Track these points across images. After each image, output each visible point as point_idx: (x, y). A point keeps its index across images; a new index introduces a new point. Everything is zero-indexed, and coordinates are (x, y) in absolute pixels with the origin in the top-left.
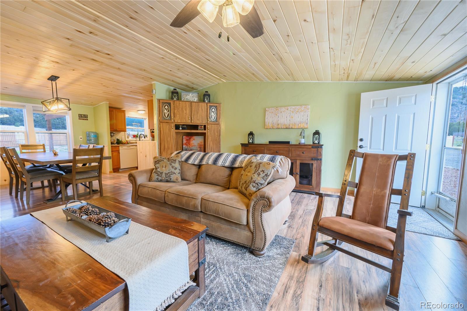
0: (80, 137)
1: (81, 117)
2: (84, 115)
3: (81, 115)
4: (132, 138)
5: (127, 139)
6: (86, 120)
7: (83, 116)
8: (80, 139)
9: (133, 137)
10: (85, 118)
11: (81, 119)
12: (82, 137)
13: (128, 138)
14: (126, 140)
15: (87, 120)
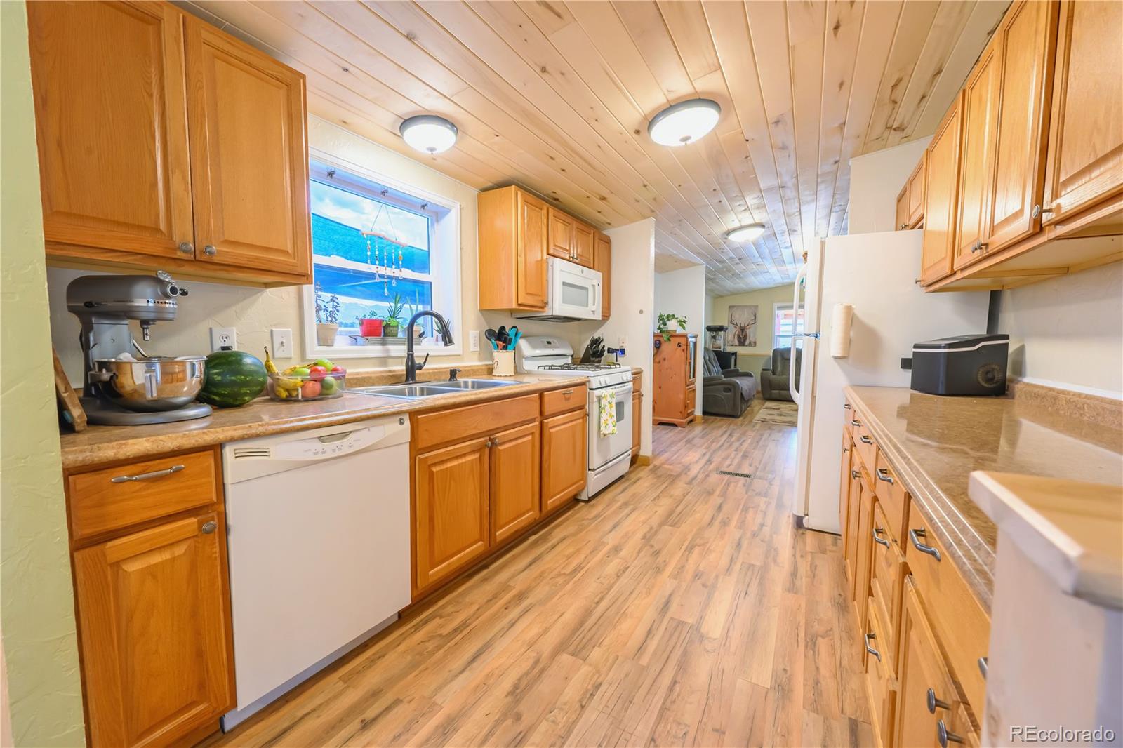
4: (354, 338)
5: (316, 352)
9: (358, 330)
13: (324, 340)
14: (310, 356)
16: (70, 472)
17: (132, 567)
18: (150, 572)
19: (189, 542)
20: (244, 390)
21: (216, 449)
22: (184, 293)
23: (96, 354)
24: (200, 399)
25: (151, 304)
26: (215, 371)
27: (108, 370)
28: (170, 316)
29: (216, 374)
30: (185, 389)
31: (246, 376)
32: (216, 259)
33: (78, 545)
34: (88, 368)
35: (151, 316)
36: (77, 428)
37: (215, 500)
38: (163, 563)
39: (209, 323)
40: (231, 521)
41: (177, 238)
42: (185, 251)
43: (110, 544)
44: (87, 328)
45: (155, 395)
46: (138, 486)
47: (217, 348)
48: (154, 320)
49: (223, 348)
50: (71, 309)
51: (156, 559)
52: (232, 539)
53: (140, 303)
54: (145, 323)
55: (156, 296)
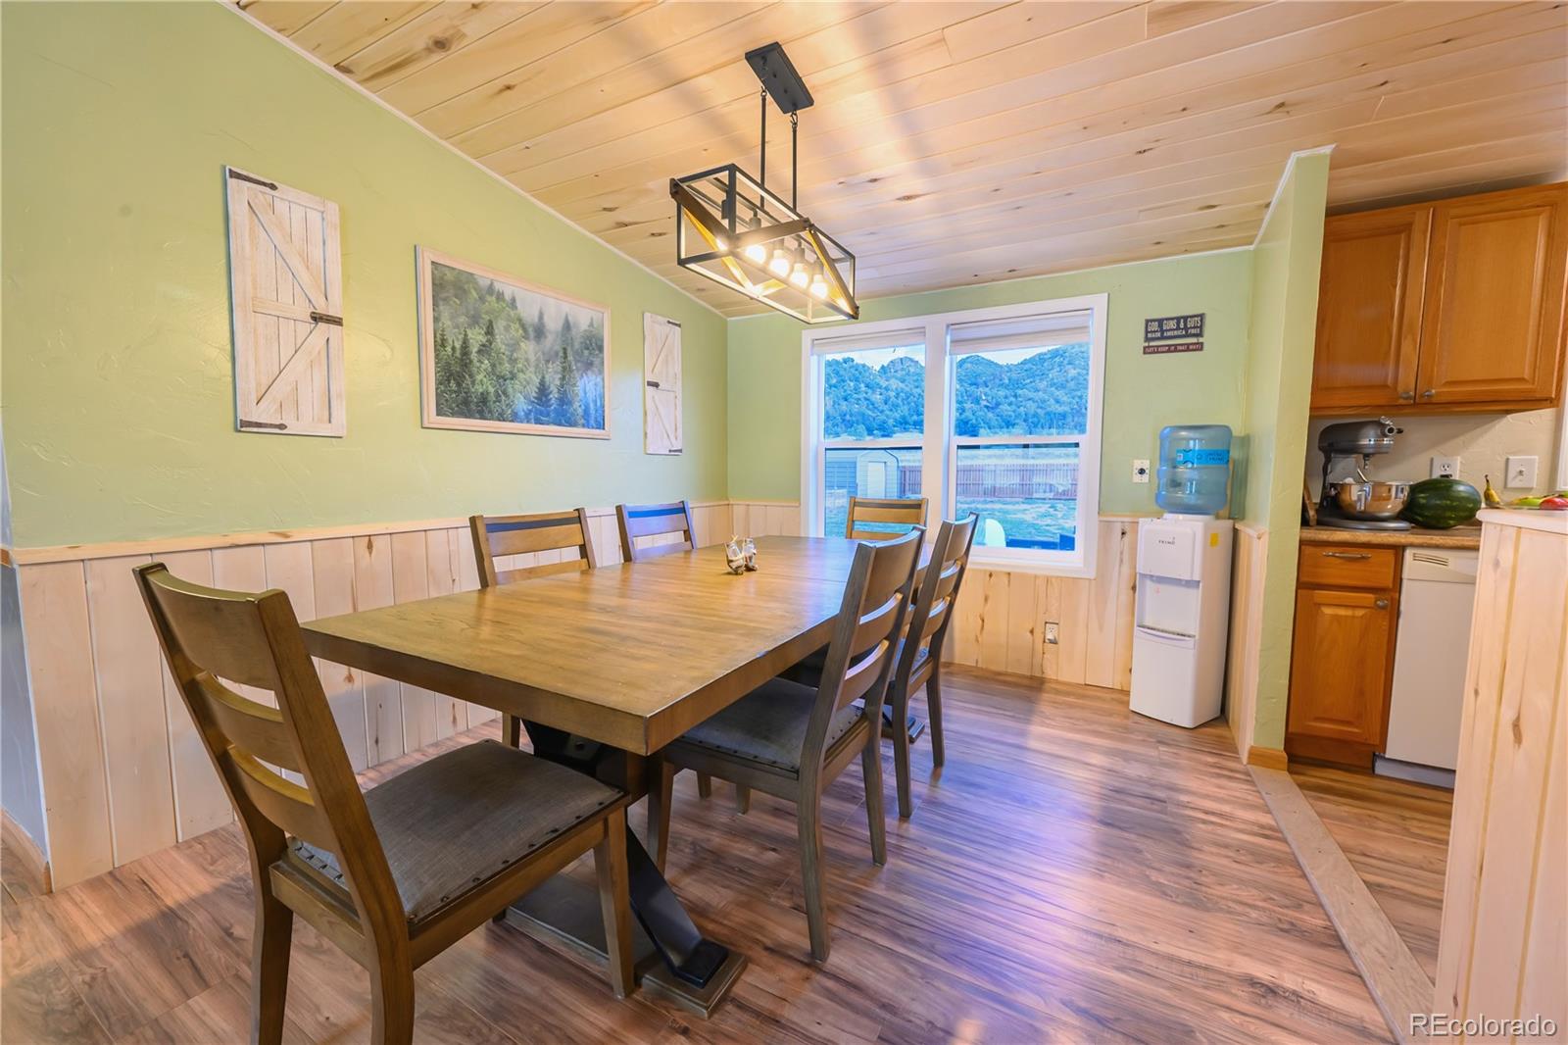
0: (1138, 464)
1: (1163, 338)
2: (1178, 319)
3: (1160, 321)
6: (1188, 348)
7: (1172, 324)
8: (1137, 478)
10: (1187, 336)
11: (1156, 351)
12: (1146, 465)
15: (1200, 347)
16: (1302, 543)
17: (1328, 611)
18: (1336, 618)
19: (1367, 610)
20: (1448, 514)
21: (1399, 550)
22: (1400, 431)
23: (1331, 479)
24: (1400, 516)
25: (1372, 443)
26: (1422, 495)
27: (1335, 489)
28: (1384, 450)
29: (1423, 498)
30: (1389, 507)
31: (1452, 501)
32: (1434, 400)
33: (1300, 585)
34: (1324, 487)
35: (1371, 451)
36: (1311, 524)
37: (1391, 586)
38: (1346, 616)
39: (1433, 453)
40: (1402, 608)
41: (1400, 389)
42: (1406, 399)
43: (1317, 592)
44: (1328, 460)
45: (1363, 508)
46: (1339, 561)
47: (1436, 475)
48: (1373, 454)
49: (1442, 476)
50: (1320, 449)
51: (1342, 612)
52: (1401, 621)
53: (1365, 442)
54: (1367, 456)
55: (1378, 436)
